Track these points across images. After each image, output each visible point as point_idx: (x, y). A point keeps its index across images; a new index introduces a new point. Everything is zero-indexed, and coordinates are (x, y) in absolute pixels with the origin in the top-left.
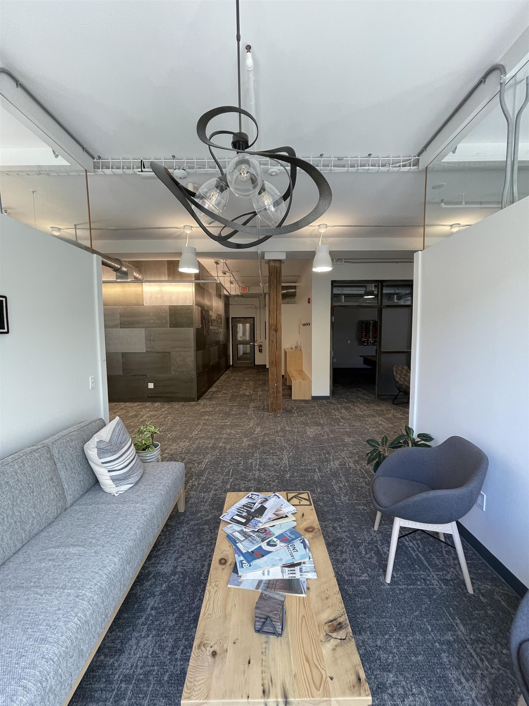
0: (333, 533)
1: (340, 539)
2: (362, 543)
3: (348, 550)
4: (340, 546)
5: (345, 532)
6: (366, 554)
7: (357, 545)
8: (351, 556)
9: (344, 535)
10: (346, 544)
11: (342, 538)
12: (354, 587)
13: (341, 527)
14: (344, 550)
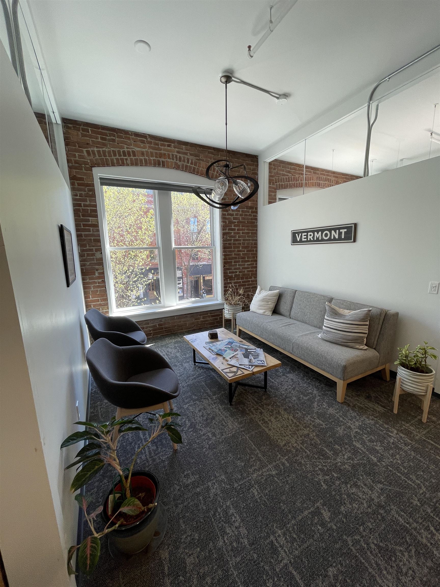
0: (214, 428)
1: (207, 425)
2: (188, 429)
3: (199, 419)
4: (205, 420)
5: (204, 435)
6: (185, 421)
7: (193, 426)
8: (196, 415)
9: (204, 431)
10: (200, 423)
11: (206, 427)
12: (192, 399)
13: (209, 439)
14: (202, 418)
